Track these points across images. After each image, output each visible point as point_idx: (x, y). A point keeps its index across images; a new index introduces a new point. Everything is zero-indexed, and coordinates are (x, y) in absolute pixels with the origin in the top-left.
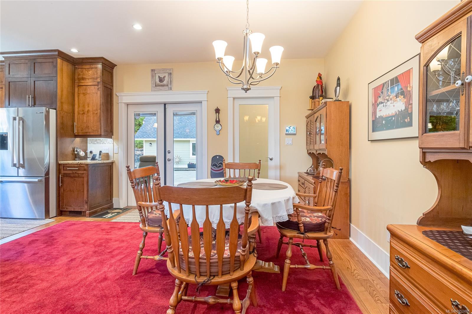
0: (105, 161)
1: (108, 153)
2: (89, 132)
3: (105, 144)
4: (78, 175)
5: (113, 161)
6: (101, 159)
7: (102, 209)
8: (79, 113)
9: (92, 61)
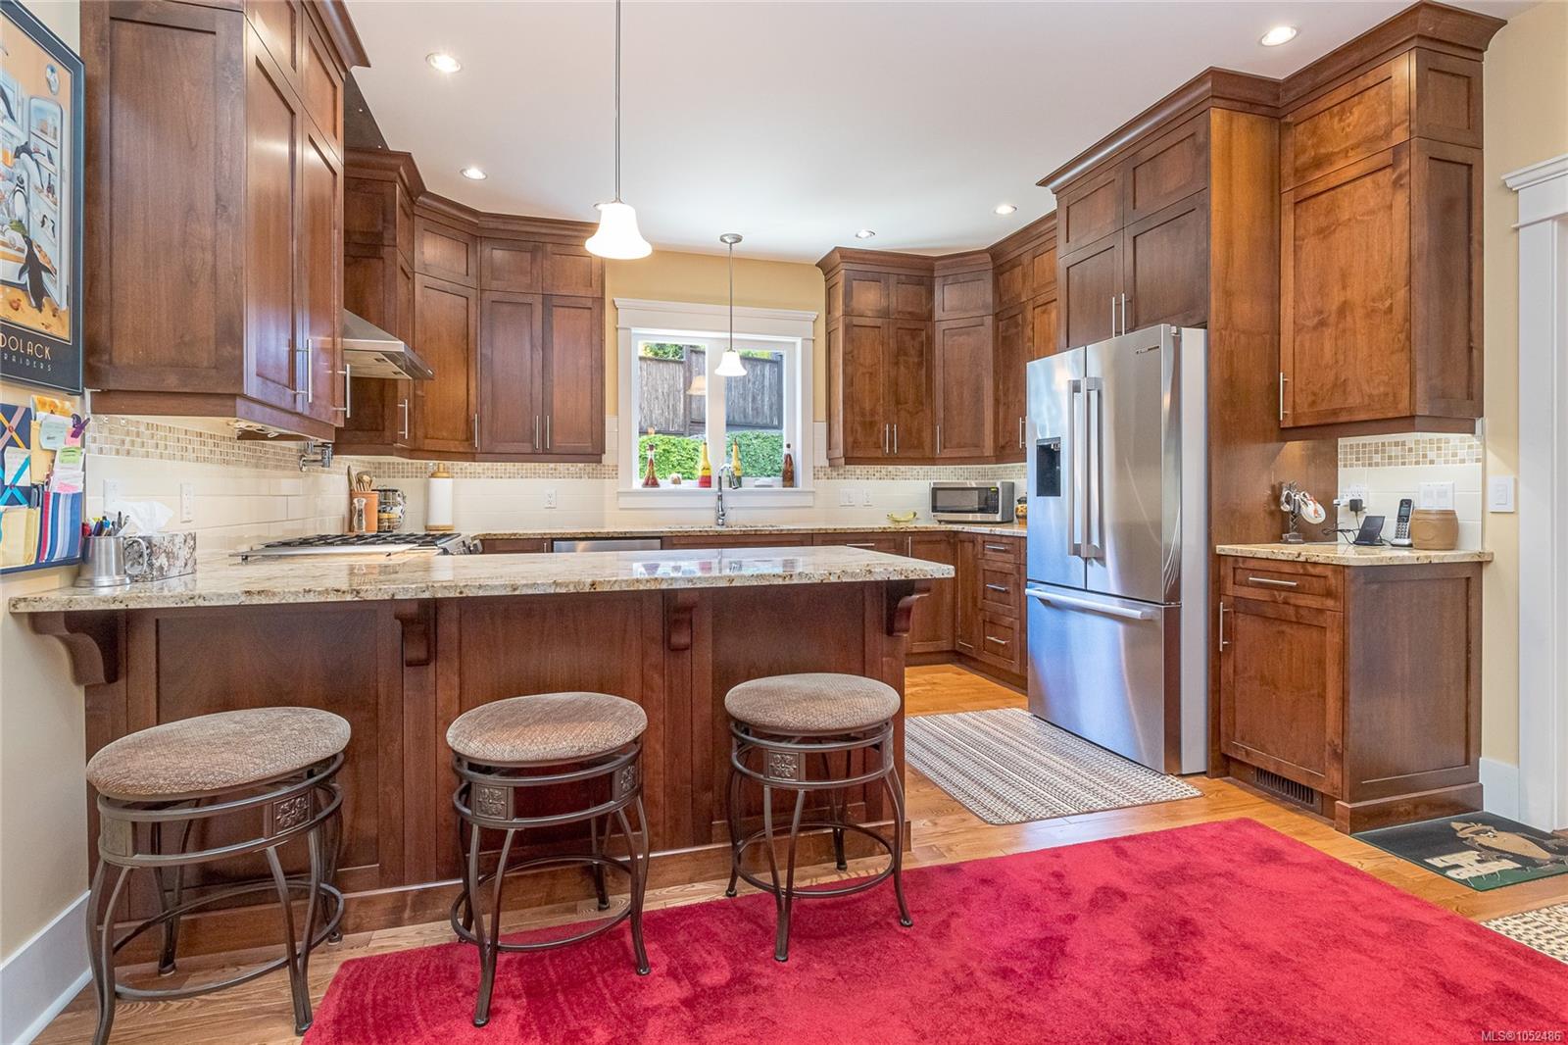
0: (1437, 556)
1: (1453, 513)
2: (1350, 410)
3: (1432, 462)
4: (1297, 613)
5: (1480, 554)
6: (1407, 542)
7: (1417, 804)
8: (1298, 329)
9: (1367, 52)
